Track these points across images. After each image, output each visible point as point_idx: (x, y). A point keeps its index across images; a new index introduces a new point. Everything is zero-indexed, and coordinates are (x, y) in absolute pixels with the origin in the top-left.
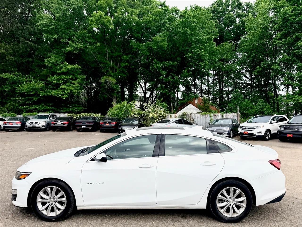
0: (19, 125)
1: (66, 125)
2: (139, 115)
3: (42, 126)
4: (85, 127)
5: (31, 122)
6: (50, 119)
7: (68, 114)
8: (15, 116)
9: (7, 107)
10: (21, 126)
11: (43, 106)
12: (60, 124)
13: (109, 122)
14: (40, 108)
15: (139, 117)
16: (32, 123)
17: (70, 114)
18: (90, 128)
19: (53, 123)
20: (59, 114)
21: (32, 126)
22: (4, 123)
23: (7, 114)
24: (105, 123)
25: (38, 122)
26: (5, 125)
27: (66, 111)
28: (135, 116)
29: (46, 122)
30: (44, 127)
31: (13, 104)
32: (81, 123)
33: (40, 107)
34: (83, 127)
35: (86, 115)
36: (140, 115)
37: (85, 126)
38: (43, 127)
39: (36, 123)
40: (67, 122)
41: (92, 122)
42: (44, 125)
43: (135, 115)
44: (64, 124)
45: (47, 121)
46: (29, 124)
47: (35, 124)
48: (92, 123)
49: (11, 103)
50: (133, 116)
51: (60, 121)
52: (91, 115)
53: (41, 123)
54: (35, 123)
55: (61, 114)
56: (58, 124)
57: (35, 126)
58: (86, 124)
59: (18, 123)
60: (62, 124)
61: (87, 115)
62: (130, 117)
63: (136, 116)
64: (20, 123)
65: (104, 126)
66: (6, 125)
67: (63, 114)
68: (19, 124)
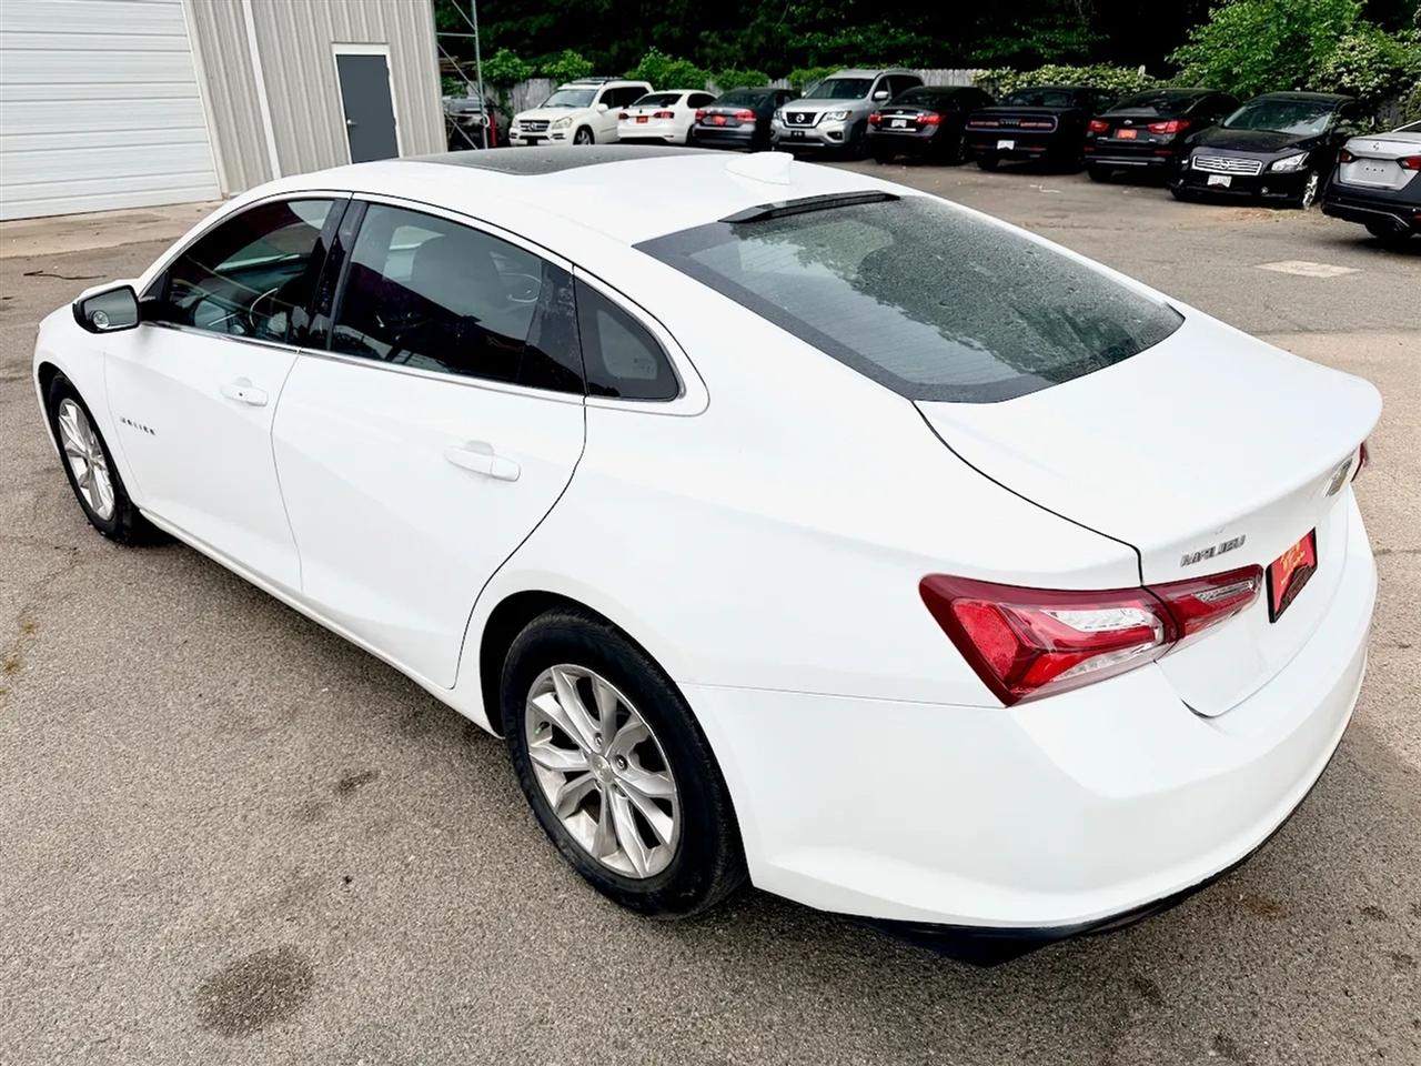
0: (748, 128)
1: (930, 131)
2: (1379, 71)
3: (832, 134)
4: (1010, 144)
5: (788, 114)
6: (874, 99)
7: (980, 72)
8: (761, 85)
9: (745, 40)
10: (753, 134)
11: (885, 31)
12: (903, 124)
13: (1138, 123)
14: (868, 39)
15: (1375, 89)
16: (792, 117)
17: (988, 73)
18: (1037, 152)
19: (875, 122)
20: (940, 71)
21: (793, 132)
22: (697, 115)
23: (735, 74)
24: (1119, 124)
25: (815, 114)
26: (698, 126)
27: (990, 54)
28: (1346, 79)
29: (850, 112)
30: (840, 138)
31: (766, 25)
32: (996, 124)
33: (873, 36)
34: (1002, 144)
35: (1062, 79)
36: (1386, 70)
37: (1012, 142)
38: (835, 138)
39: (809, 117)
40: (935, 117)
41: (1052, 121)
42: (840, 127)
43: (1350, 72)
44: (920, 126)
45: (853, 110)
46: (782, 123)
47: (803, 122)
48: (1049, 125)
49: (758, 21)
50: (1333, 83)
51: (906, 112)
52: (1091, 77)
53: (829, 119)
54: (803, 117)
55: (951, 71)
56: (894, 124)
57: (803, 133)
58: (1019, 127)
59: (744, 117)
60: (910, 123)
61: (1068, 78)
62: (1309, 90)
63: (1353, 81)
64: (753, 117)
65: (1106, 143)
66: (702, 124)
67: (956, 71)
68: (747, 122)
